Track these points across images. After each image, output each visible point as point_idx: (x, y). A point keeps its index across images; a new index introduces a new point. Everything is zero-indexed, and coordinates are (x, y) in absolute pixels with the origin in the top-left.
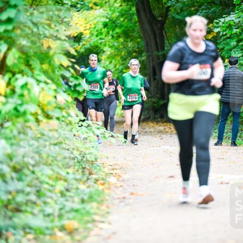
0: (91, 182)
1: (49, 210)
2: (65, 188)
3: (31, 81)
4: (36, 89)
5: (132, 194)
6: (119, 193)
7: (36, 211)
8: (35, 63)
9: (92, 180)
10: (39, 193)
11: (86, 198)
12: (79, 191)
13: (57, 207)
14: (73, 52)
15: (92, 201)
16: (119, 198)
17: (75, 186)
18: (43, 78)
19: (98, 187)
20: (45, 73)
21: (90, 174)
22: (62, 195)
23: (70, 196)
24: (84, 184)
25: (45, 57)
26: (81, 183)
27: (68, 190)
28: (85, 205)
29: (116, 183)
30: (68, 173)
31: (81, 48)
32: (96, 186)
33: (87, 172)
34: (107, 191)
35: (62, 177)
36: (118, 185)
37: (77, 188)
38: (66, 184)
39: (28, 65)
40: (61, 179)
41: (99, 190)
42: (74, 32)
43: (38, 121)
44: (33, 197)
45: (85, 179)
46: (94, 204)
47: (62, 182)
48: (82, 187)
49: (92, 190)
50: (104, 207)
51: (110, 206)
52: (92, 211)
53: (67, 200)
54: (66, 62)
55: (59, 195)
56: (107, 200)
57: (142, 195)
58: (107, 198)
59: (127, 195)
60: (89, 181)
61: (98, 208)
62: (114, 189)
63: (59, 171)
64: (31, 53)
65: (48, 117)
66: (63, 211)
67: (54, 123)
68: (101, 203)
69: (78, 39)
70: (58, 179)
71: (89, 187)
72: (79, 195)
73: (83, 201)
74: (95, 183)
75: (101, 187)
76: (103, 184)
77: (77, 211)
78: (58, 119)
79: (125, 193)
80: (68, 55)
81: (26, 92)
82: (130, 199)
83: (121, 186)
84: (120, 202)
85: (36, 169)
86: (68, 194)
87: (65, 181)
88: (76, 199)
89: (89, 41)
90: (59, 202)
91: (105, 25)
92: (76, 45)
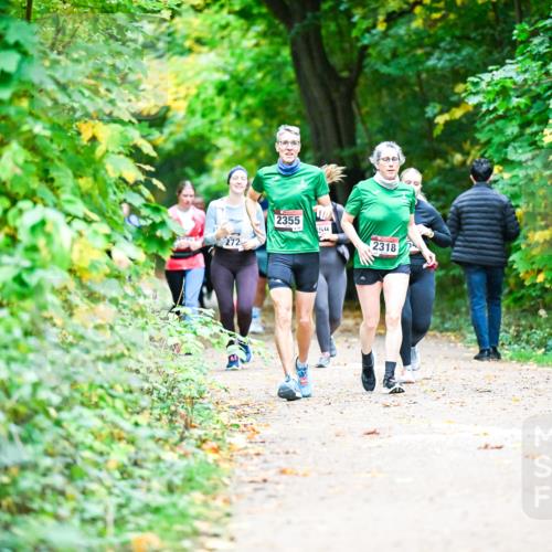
0: (188, 446)
1: (93, 509)
2: (130, 459)
3: (53, 215)
4: (64, 234)
5: (283, 472)
6: (254, 469)
7: (64, 511)
8: (63, 175)
9: (193, 441)
10: (70, 469)
11: (177, 481)
12: (162, 465)
13: (113, 502)
14: (147, 149)
15: (192, 488)
16: (252, 482)
17: (152, 455)
18: (80, 208)
19: (206, 455)
20: (85, 196)
21: (187, 426)
22: (124, 473)
23: (142, 478)
24: (172, 450)
25: (85, 160)
26: (167, 447)
27: (136, 464)
28: (175, 498)
29: (246, 448)
30: (136, 424)
31: (166, 139)
32: (201, 454)
33: (180, 423)
34: (225, 466)
35: (124, 435)
36: (252, 452)
37: (159, 459)
38: (132, 449)
39: (47, 179)
40: (120, 439)
41: (208, 464)
42: (148, 106)
43: (69, 308)
44: (58, 480)
45: (176, 437)
46: (197, 496)
47: (123, 445)
48: (169, 456)
49: (192, 462)
50: (219, 503)
51: (234, 499)
52: (192, 511)
53: (134, 487)
54: (132, 173)
55: (117, 475)
56: (226, 485)
57: (305, 475)
58: (226, 481)
59: (271, 474)
60: (184, 443)
61: (205, 504)
62: (242, 460)
63: (117, 419)
64: (54, 150)
65: (92, 297)
66: (125, 511)
67: (105, 311)
68: (211, 492)
69: (158, 121)
70: (115, 438)
71: (185, 456)
72: (162, 474)
73: (171, 489)
74: (199, 447)
75: (212, 457)
76: (216, 450)
77: (157, 510)
78: (114, 301)
79: (267, 470)
80: (136, 154)
81: (41, 242)
82: (277, 483)
83: (258, 454)
84: (256, 490)
85: (64, 415)
86: (137, 472)
87: (132, 442)
88: (156, 484)
89: (185, 124)
90: (116, 491)
91: (222, 89)
92: (156, 134)
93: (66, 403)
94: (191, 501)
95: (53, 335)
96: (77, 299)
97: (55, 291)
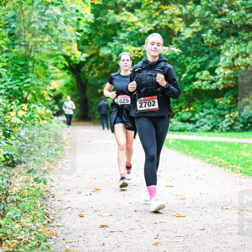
0: (59, 143)
1: (43, 154)
3: (36, 106)
4: (38, 109)
7: (38, 154)
8: (38, 99)
10: (39, 148)
12: (54, 147)
13: (46, 153)
14: (52, 95)
17: (53, 145)
18: (41, 104)
20: (42, 103)
21: (59, 140)
25: (42, 97)
30: (50, 140)
31: (56, 93)
39: (35, 100)
42: (52, 88)
43: (39, 121)
44: (37, 149)
46: (60, 151)
48: (55, 145)
49: (59, 146)
50: (63, 153)
53: (50, 150)
54: (50, 99)
55: (47, 148)
64: (37, 95)
65: (43, 119)
66: (48, 154)
67: (45, 122)
68: (62, 151)
69: (54, 90)
70: (46, 142)
73: (56, 150)
75: (62, 145)
77: (53, 154)
78: (47, 120)
80: (50, 96)
81: (34, 110)
85: (38, 138)
86: (50, 148)
87: (49, 142)
88: (54, 150)
89: (59, 91)
91: (65, 86)
92: (54, 93)
93: (39, 136)
94: (59, 152)
95: (36, 125)
96: (40, 120)
97: (37, 118)
